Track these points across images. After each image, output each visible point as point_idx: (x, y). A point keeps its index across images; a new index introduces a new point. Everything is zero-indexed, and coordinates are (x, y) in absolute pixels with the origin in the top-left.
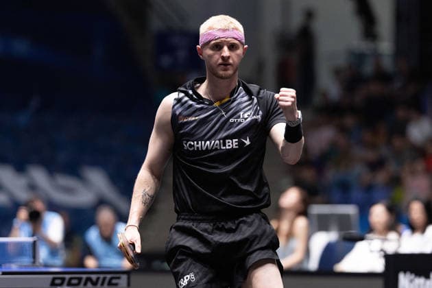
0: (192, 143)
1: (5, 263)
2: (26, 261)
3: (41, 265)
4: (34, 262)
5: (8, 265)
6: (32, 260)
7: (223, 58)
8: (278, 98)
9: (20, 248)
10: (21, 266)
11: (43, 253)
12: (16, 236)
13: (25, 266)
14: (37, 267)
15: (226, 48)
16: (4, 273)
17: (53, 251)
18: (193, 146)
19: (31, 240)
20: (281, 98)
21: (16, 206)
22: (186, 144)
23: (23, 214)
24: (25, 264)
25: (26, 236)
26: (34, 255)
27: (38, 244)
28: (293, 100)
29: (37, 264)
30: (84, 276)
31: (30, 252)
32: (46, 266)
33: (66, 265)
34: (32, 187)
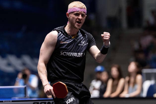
0: (66, 53)
1: (13, 97)
2: (22, 96)
3: (28, 97)
4: (25, 96)
5: (14, 98)
6: (24, 95)
7: (79, 19)
8: (103, 36)
9: (19, 90)
10: (20, 98)
11: (29, 92)
12: (17, 85)
13: (22, 98)
14: (27, 98)
15: (80, 16)
16: (13, 101)
17: (34, 91)
18: (66, 54)
19: (24, 87)
20: (104, 36)
21: (17, 72)
22: (62, 53)
23: (20, 76)
24: (22, 97)
25: (22, 85)
26: (25, 93)
27: (27, 88)
28: (109, 37)
29: (27, 97)
30: (47, 102)
31: (23, 92)
32: (31, 97)
33: (39, 97)
34: (24, 64)
